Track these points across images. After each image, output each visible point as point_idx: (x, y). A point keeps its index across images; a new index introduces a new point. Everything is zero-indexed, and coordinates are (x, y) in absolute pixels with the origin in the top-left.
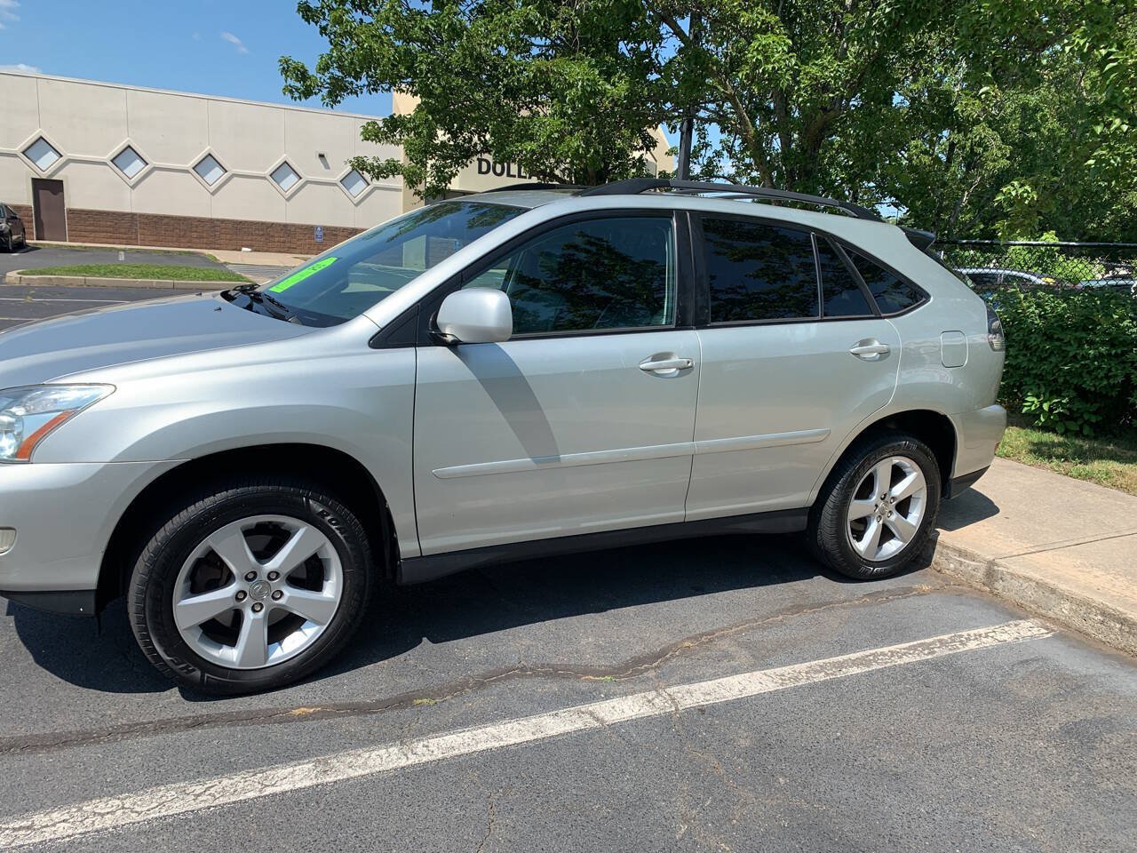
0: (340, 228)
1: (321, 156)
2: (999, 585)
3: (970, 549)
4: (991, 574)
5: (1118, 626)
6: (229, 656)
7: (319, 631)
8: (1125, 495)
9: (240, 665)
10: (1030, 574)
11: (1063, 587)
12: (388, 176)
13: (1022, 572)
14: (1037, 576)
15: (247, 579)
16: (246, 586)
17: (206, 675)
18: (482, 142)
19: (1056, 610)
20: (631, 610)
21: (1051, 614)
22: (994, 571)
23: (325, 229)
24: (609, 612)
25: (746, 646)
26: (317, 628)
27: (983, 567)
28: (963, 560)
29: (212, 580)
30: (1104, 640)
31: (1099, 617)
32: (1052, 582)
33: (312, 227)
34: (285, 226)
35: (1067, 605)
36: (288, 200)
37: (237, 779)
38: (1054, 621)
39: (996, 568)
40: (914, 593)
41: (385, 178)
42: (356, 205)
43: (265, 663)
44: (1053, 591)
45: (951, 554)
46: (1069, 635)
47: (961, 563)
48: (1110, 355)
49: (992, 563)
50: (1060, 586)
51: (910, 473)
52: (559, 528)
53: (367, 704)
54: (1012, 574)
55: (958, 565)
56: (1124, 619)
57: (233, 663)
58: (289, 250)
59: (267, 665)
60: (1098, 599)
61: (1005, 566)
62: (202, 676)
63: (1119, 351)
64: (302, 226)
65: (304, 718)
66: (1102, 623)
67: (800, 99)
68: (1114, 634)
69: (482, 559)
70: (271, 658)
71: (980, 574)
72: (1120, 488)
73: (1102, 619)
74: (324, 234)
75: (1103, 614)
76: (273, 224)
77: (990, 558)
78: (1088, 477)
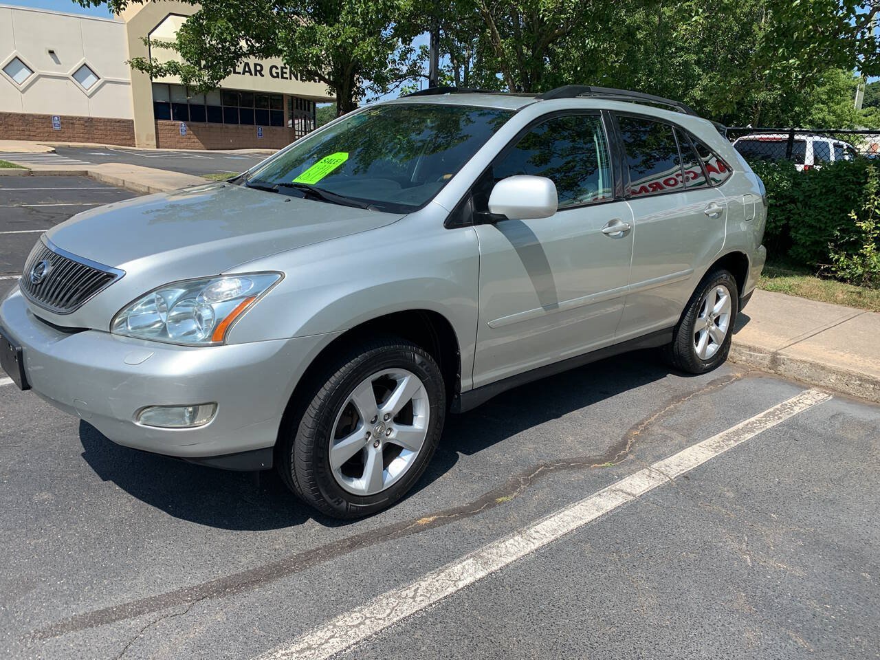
0: (76, 117)
1: (51, 52)
2: (781, 368)
3: (757, 346)
4: (775, 360)
5: (872, 386)
6: (359, 485)
7: (415, 455)
8: (807, 300)
9: (368, 492)
10: (804, 358)
11: (829, 365)
12: (165, 75)
13: (798, 357)
14: (810, 359)
15: (372, 422)
16: (371, 428)
17: (350, 504)
18: (249, 45)
19: (826, 380)
20: (576, 413)
21: (822, 383)
22: (777, 358)
23: (61, 118)
24: (563, 416)
25: (672, 428)
26: (412, 454)
27: (769, 357)
28: (752, 353)
29: (347, 426)
30: (861, 396)
31: (858, 382)
32: (821, 362)
33: (49, 117)
34: (23, 115)
35: (834, 377)
36: (23, 92)
37: (429, 580)
38: (826, 387)
39: (778, 356)
40: (733, 379)
41: (163, 77)
42: (90, 97)
43: (383, 488)
44: (823, 368)
45: (743, 350)
46: (840, 395)
47: (751, 356)
48: (776, 205)
49: (775, 354)
50: (827, 364)
51: (723, 296)
52: (549, 358)
53: (464, 507)
54: (791, 360)
55: (749, 357)
56: (876, 381)
57: (363, 491)
58: (29, 138)
59: (384, 489)
60: (856, 371)
61: (786, 354)
62: (347, 505)
63: (782, 202)
64: (40, 115)
65: (431, 526)
66: (860, 385)
67: (546, 19)
68: (869, 392)
69: (505, 387)
70: (386, 482)
71: (766, 362)
72: (801, 295)
73: (859, 383)
74: (62, 123)
75: (861, 379)
76: (10, 114)
77: (773, 350)
78: (777, 290)
